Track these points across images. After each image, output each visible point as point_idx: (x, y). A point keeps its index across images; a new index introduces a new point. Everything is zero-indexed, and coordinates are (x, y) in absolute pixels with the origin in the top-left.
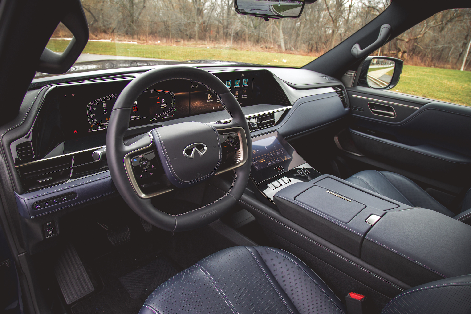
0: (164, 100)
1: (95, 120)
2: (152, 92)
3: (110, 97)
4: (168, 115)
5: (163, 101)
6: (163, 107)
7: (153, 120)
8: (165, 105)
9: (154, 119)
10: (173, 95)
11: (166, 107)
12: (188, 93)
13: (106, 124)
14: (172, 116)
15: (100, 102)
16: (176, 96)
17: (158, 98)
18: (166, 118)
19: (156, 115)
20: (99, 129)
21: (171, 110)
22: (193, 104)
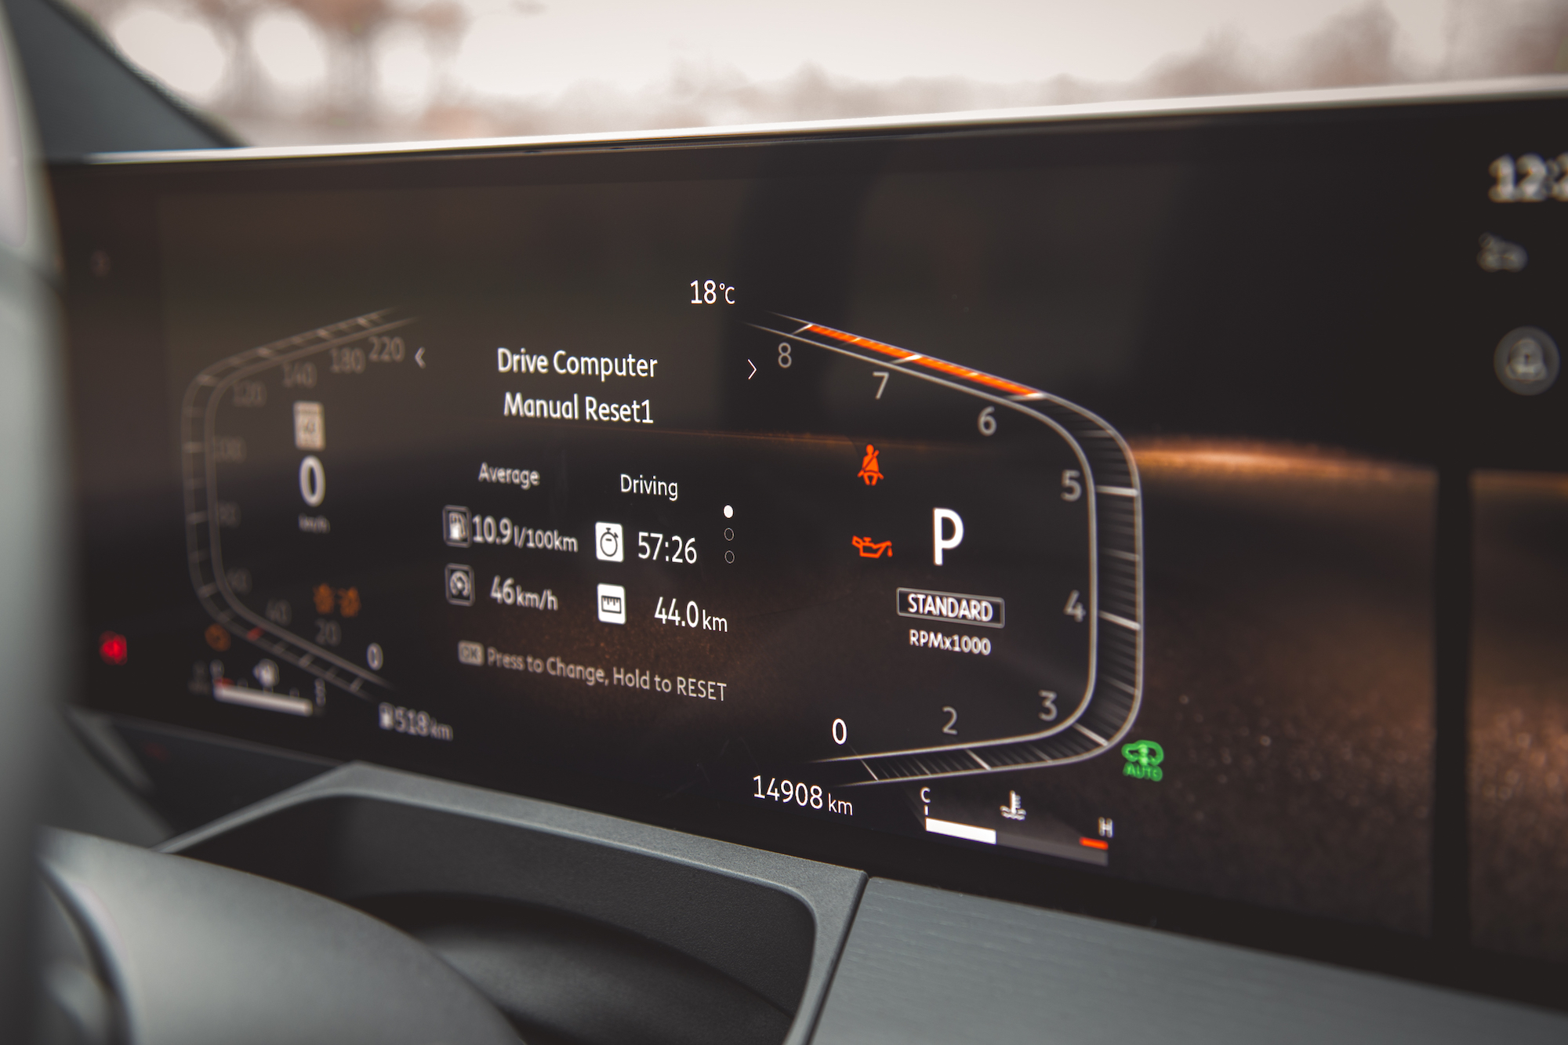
0: (948, 526)
1: (239, 580)
2: (785, 356)
3: (352, 345)
4: (1014, 809)
5: (940, 545)
6: (936, 640)
7: (790, 791)
8: (977, 610)
9: (813, 796)
10: (1111, 468)
11: (981, 646)
12: (1420, 481)
13: (317, 661)
14: (1091, 851)
15: (272, 377)
16: (1159, 490)
17: (871, 467)
18: (988, 836)
19: (839, 730)
20: (256, 685)
21: (1071, 740)
22: (1540, 741)
